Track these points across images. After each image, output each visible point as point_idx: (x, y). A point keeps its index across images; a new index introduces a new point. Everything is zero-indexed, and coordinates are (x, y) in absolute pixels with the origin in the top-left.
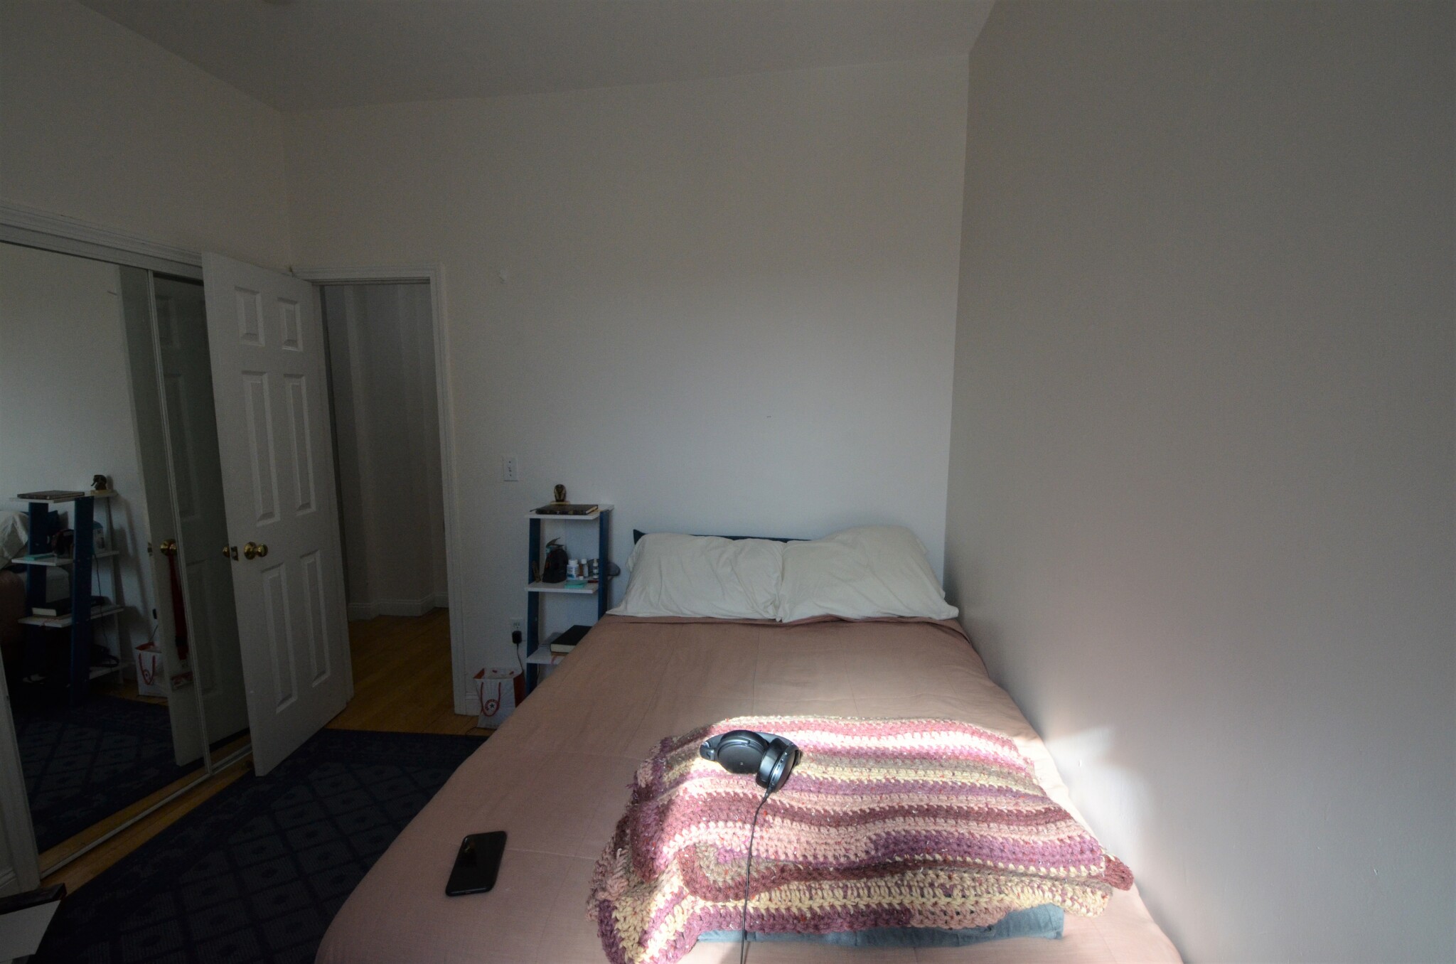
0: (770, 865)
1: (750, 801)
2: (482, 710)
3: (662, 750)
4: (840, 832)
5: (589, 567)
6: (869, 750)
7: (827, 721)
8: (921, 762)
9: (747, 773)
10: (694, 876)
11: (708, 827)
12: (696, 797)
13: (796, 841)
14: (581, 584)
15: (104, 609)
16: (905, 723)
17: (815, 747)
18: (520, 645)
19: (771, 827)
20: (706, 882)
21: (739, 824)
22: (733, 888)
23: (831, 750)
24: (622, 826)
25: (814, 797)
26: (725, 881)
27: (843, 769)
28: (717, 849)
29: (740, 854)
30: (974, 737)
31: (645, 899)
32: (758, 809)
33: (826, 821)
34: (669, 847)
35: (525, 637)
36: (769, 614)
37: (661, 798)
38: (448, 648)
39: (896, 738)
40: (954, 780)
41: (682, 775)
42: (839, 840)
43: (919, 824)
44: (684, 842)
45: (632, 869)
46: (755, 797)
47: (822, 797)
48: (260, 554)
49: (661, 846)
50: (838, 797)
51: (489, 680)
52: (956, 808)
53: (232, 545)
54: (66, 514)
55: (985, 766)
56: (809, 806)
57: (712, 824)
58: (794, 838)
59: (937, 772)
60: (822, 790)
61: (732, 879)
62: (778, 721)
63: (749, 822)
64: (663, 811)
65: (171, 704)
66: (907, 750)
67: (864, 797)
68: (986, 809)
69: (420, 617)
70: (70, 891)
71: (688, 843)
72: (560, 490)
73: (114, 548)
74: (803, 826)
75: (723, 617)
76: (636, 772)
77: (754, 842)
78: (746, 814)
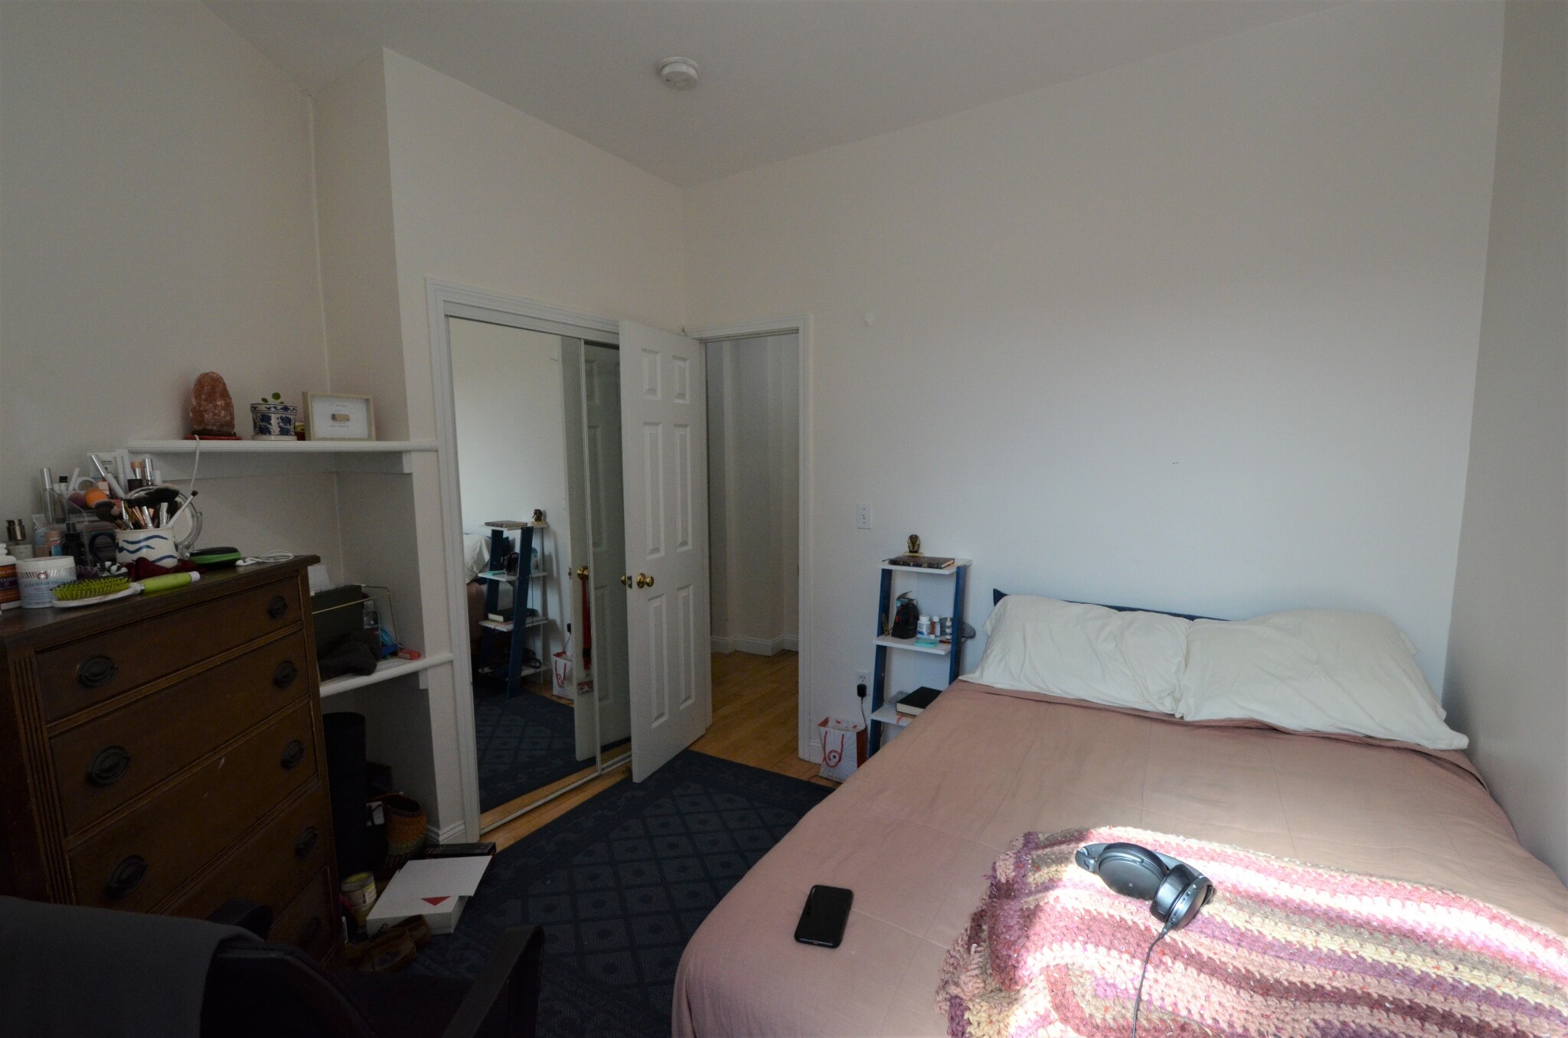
0: (1166, 1017)
1: (1141, 933)
2: (825, 759)
3: (1025, 845)
4: (1270, 1003)
5: (941, 627)
6: (1316, 907)
7: (1253, 857)
8: (1401, 941)
9: (1138, 898)
10: (1065, 1002)
11: (1085, 949)
12: (1072, 911)
13: (1203, 998)
14: (932, 643)
15: (535, 619)
16: (1375, 883)
17: (1234, 887)
18: (864, 698)
19: (1170, 972)
20: (1080, 1013)
21: (1126, 957)
22: (1114, 1030)
23: (1257, 896)
24: (978, 919)
25: (1231, 950)
26: (1104, 1019)
27: (1276, 924)
28: (1096, 978)
29: (1125, 992)
30: (1494, 923)
31: (1003, 1009)
32: (1153, 945)
33: (1249, 984)
34: (1035, 959)
35: (870, 690)
36: (1167, 707)
37: (1026, 900)
38: (795, 692)
39: (1361, 900)
40: (1457, 976)
41: (1051, 880)
42: (1268, 1013)
43: (1396, 1023)
44: (1054, 959)
45: (989, 971)
46: (1147, 929)
47: (1243, 952)
48: (648, 584)
49: (1025, 955)
50: (1266, 957)
51: (832, 730)
52: (1459, 1016)
53: (628, 574)
54: (514, 540)
55: (1513, 969)
56: (1224, 959)
57: (1090, 947)
58: (1202, 994)
59: (1428, 960)
60: (1243, 944)
61: (1114, 1019)
62: (1180, 842)
63: (1139, 958)
64: (1028, 916)
65: (575, 706)
66: (1378, 920)
67: (1308, 967)
68: (1513, 1030)
69: (769, 657)
70: (499, 849)
71: (1058, 961)
72: (914, 540)
73: (544, 571)
74: (1215, 981)
75: (1100, 702)
76: (995, 863)
77: (1145, 983)
78: (1136, 947)
